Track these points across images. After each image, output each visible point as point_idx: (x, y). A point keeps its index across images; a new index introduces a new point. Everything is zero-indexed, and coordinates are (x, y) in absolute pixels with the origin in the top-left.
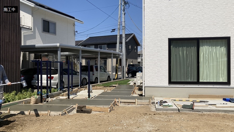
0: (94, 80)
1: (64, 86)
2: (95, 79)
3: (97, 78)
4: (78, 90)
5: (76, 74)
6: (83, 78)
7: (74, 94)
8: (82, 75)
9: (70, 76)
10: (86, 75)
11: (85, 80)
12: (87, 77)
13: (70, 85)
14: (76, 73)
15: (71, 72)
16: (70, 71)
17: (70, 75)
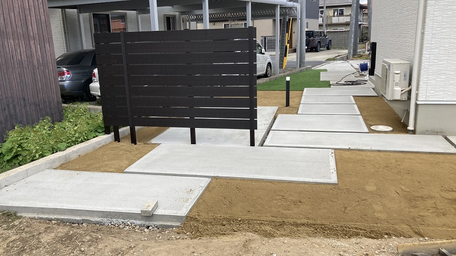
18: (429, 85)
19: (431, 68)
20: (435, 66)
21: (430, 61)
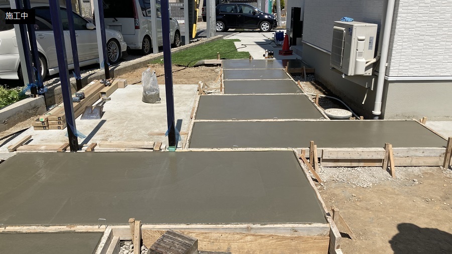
0: (140, 45)
1: (48, 71)
2: (144, 41)
3: (147, 37)
4: (102, 88)
5: (84, 28)
6: (110, 41)
7: (92, 113)
8: (107, 31)
9: (67, 34)
10: (114, 29)
11: (114, 47)
12: (119, 36)
13: (71, 66)
14: (84, 24)
15: (66, 20)
16: (64, 18)
17: (65, 29)
18: (403, 55)
19: (407, 31)
20: (413, 30)
21: (407, 22)
